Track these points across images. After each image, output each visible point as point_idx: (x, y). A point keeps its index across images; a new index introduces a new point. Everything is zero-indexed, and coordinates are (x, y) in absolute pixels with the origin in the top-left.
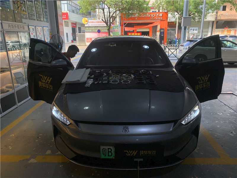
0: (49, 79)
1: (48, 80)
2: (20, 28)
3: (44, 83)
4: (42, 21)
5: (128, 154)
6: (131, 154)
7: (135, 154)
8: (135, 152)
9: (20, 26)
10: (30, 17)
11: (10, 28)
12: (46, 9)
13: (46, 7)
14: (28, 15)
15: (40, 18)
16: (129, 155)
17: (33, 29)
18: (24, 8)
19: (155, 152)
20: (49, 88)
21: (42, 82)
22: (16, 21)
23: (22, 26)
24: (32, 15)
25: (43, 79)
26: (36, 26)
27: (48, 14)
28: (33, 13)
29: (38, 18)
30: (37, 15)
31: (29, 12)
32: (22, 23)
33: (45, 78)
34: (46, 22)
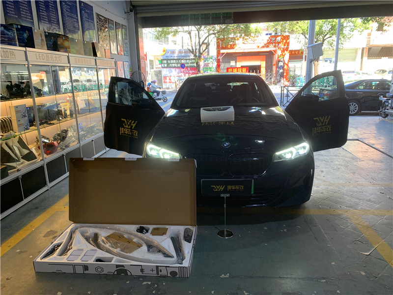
5: (215, 189)
6: (218, 189)
7: (223, 189)
8: (222, 187)
16: (217, 190)
19: (243, 187)
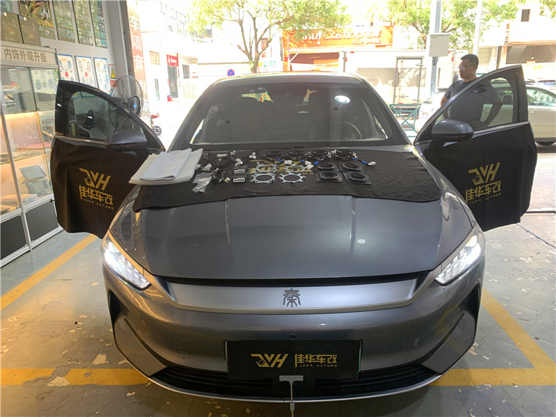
0: (104, 179)
1: (101, 181)
2: (34, 58)
3: (93, 188)
4: (92, 45)
9: (34, 55)
10: (60, 33)
11: (9, 56)
12: (101, 15)
13: (102, 10)
14: (55, 28)
15: (86, 36)
17: (69, 62)
18: (47, 11)
20: (103, 202)
21: (87, 187)
22: (25, 41)
23: (39, 53)
24: (65, 28)
25: (89, 180)
26: (75, 57)
27: (106, 27)
28: (70, 24)
29: (80, 37)
30: (79, 29)
31: (58, 21)
32: (41, 46)
33: (95, 177)
34: (102, 47)
